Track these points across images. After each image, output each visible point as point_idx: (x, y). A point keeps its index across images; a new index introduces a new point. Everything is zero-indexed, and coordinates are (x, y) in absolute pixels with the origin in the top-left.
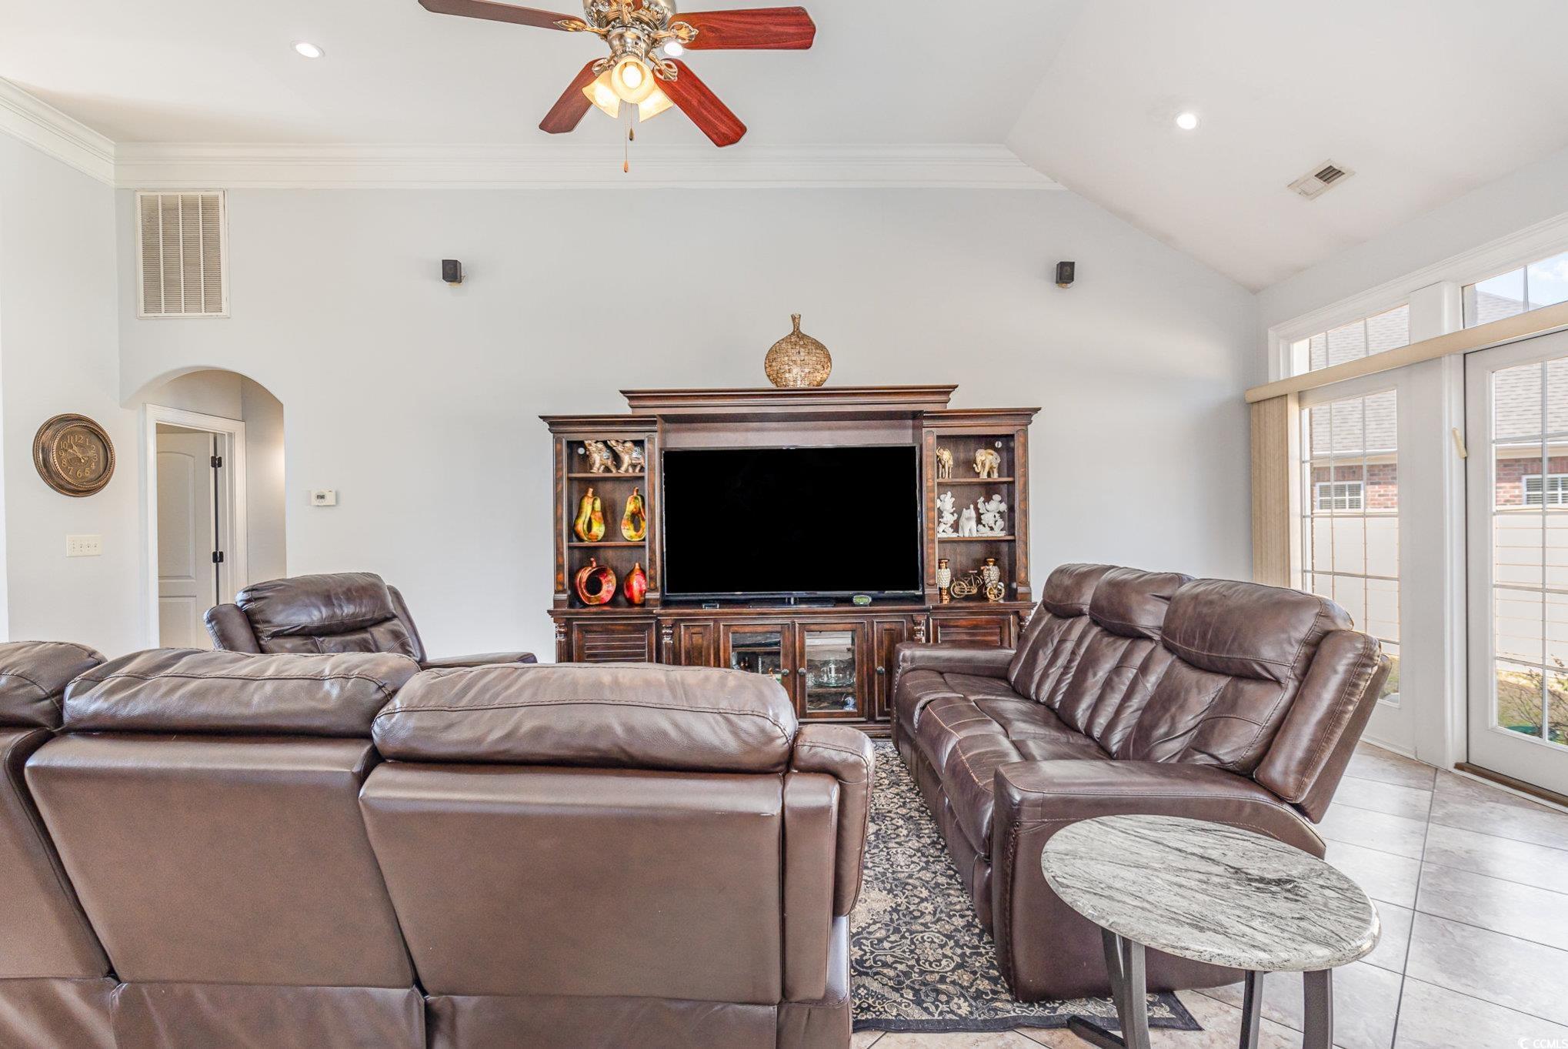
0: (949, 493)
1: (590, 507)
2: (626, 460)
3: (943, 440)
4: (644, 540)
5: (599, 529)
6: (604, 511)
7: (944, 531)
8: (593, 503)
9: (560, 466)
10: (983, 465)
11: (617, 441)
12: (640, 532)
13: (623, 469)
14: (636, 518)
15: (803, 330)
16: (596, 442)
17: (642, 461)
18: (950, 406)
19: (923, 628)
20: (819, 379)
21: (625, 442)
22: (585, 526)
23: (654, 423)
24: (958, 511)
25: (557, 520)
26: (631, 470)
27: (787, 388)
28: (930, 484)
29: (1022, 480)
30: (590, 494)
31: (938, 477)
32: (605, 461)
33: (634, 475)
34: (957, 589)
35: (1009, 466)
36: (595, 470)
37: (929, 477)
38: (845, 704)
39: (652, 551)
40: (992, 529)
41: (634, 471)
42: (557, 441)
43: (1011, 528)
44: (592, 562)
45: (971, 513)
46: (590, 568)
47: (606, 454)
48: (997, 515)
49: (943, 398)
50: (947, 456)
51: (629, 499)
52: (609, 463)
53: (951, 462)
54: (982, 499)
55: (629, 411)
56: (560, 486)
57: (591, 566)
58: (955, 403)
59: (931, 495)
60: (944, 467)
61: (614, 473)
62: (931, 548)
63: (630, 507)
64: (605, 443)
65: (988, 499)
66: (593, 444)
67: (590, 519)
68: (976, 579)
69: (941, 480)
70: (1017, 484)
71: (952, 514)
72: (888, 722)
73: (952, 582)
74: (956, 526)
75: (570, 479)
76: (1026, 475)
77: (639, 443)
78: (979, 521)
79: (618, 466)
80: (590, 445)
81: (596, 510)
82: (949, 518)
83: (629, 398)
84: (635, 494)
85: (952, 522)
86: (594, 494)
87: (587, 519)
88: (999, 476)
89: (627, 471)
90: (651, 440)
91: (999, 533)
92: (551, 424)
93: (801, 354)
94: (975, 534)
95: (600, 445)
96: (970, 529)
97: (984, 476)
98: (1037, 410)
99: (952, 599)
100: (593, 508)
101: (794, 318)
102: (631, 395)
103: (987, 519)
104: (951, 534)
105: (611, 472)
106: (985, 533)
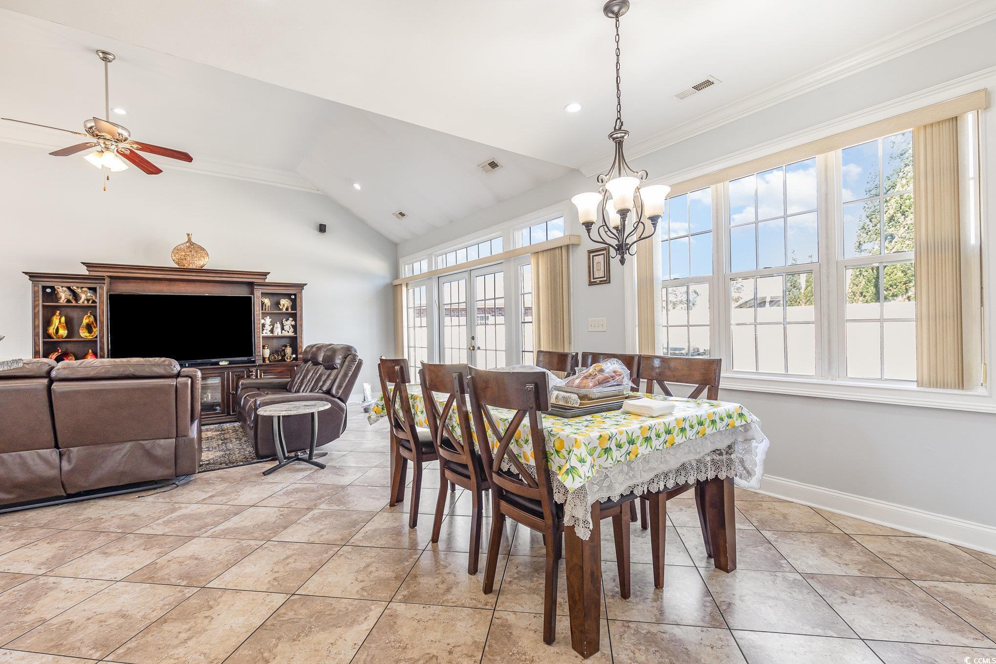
0: (268, 317)
1: (57, 321)
2: (83, 297)
3: (264, 295)
4: (96, 337)
5: (63, 332)
6: (66, 322)
7: (267, 333)
8: (60, 319)
9: (37, 299)
10: (284, 305)
11: (78, 287)
12: (93, 334)
13: (81, 301)
14: (89, 328)
15: (193, 240)
16: (62, 287)
17: (94, 298)
18: (267, 281)
19: (254, 374)
20: (202, 264)
21: (82, 288)
22: (54, 331)
23: (104, 279)
24: (273, 324)
25: (35, 327)
26: (86, 302)
27: (184, 267)
28: (258, 313)
29: (300, 312)
30: (58, 314)
31: (262, 310)
32: (68, 297)
33: (88, 305)
34: (272, 357)
35: (294, 307)
36: (61, 301)
37: (257, 310)
38: (216, 410)
39: (102, 343)
40: (288, 332)
41: (88, 303)
42: (34, 286)
43: (295, 331)
44: (58, 350)
45: (278, 325)
46: (57, 353)
47: (68, 293)
48: (291, 326)
49: (264, 277)
50: (267, 301)
51: (85, 317)
52: (71, 298)
53: (269, 304)
54: (284, 320)
55: (87, 273)
56: (37, 309)
57: (58, 352)
58: (269, 279)
59: (258, 317)
60: (265, 305)
61: (74, 303)
62: (259, 340)
63: (85, 321)
64: (69, 288)
65: (287, 320)
66: (61, 288)
67: (58, 327)
68: (281, 353)
69: (264, 311)
70: (297, 314)
71: (270, 326)
72: (235, 415)
73: (270, 355)
74: (272, 331)
75: (43, 306)
76: (301, 310)
77: (94, 290)
78: (283, 329)
79: (77, 300)
80: (59, 288)
81: (62, 322)
82: (268, 328)
83: (86, 266)
84: (89, 314)
85: (270, 329)
86: (60, 314)
87: (56, 327)
88: (291, 310)
89: (83, 302)
90: (101, 288)
91: (291, 334)
92: (30, 276)
93: (192, 252)
94: (280, 334)
95: (65, 289)
96: (278, 331)
97: (284, 310)
98: (306, 284)
99: (270, 361)
100: (60, 321)
101: (188, 235)
102: (88, 265)
103: (286, 328)
104: (269, 334)
105: (72, 302)
106: (285, 334)
